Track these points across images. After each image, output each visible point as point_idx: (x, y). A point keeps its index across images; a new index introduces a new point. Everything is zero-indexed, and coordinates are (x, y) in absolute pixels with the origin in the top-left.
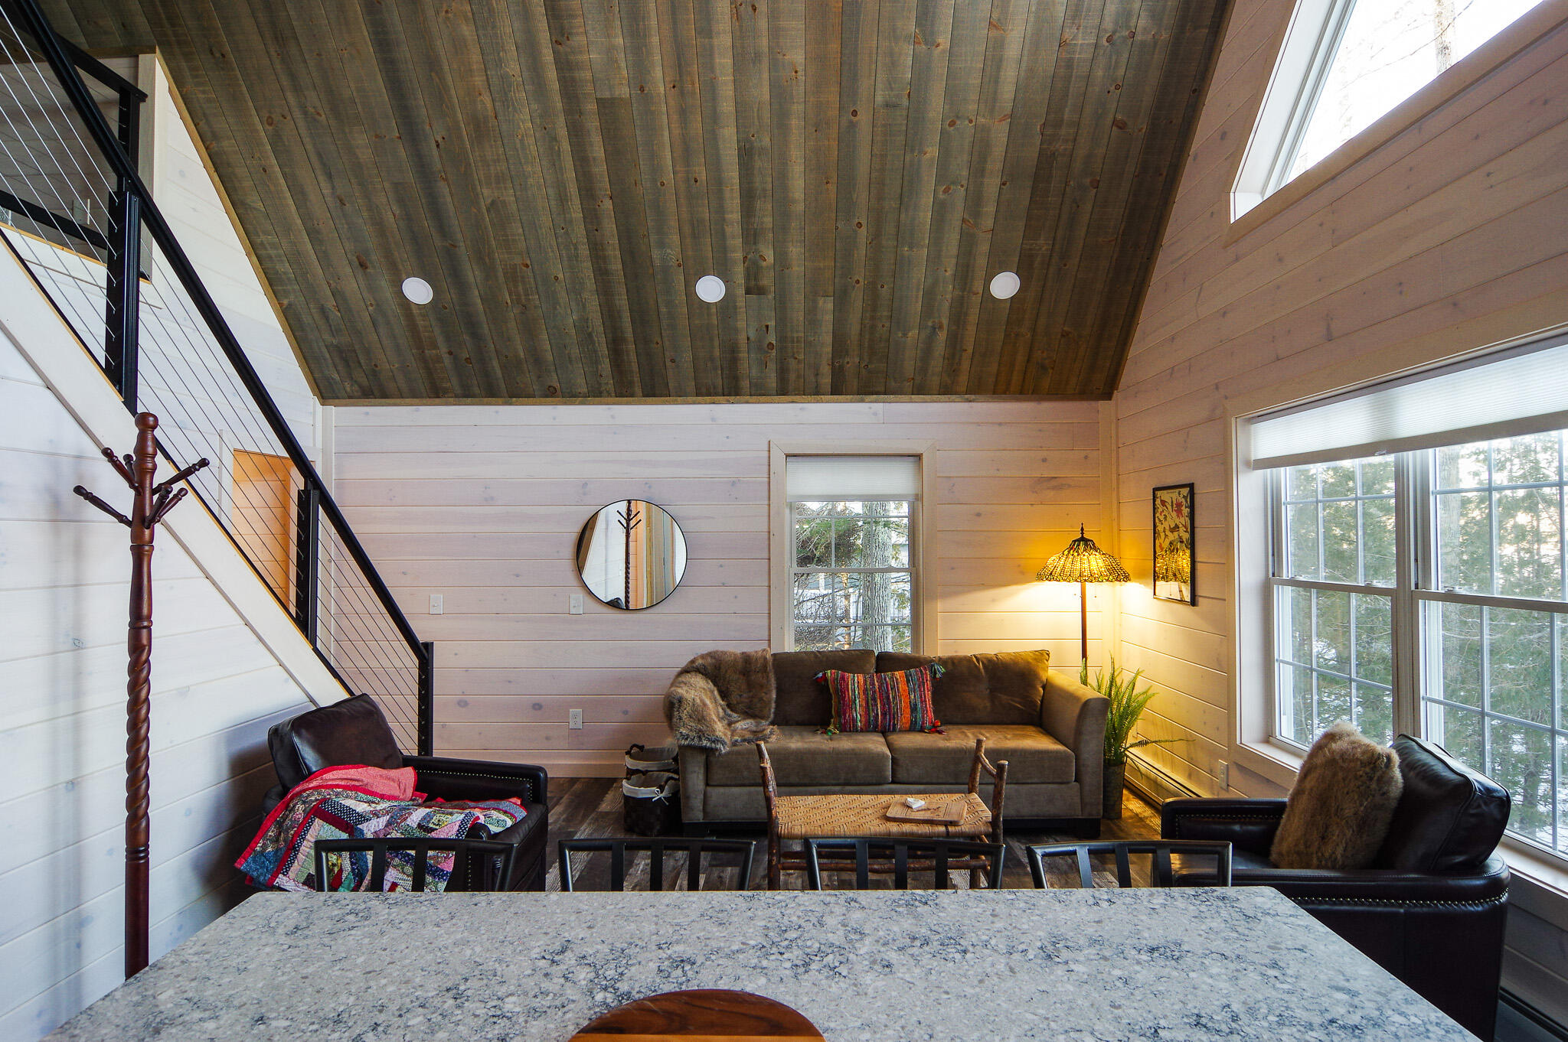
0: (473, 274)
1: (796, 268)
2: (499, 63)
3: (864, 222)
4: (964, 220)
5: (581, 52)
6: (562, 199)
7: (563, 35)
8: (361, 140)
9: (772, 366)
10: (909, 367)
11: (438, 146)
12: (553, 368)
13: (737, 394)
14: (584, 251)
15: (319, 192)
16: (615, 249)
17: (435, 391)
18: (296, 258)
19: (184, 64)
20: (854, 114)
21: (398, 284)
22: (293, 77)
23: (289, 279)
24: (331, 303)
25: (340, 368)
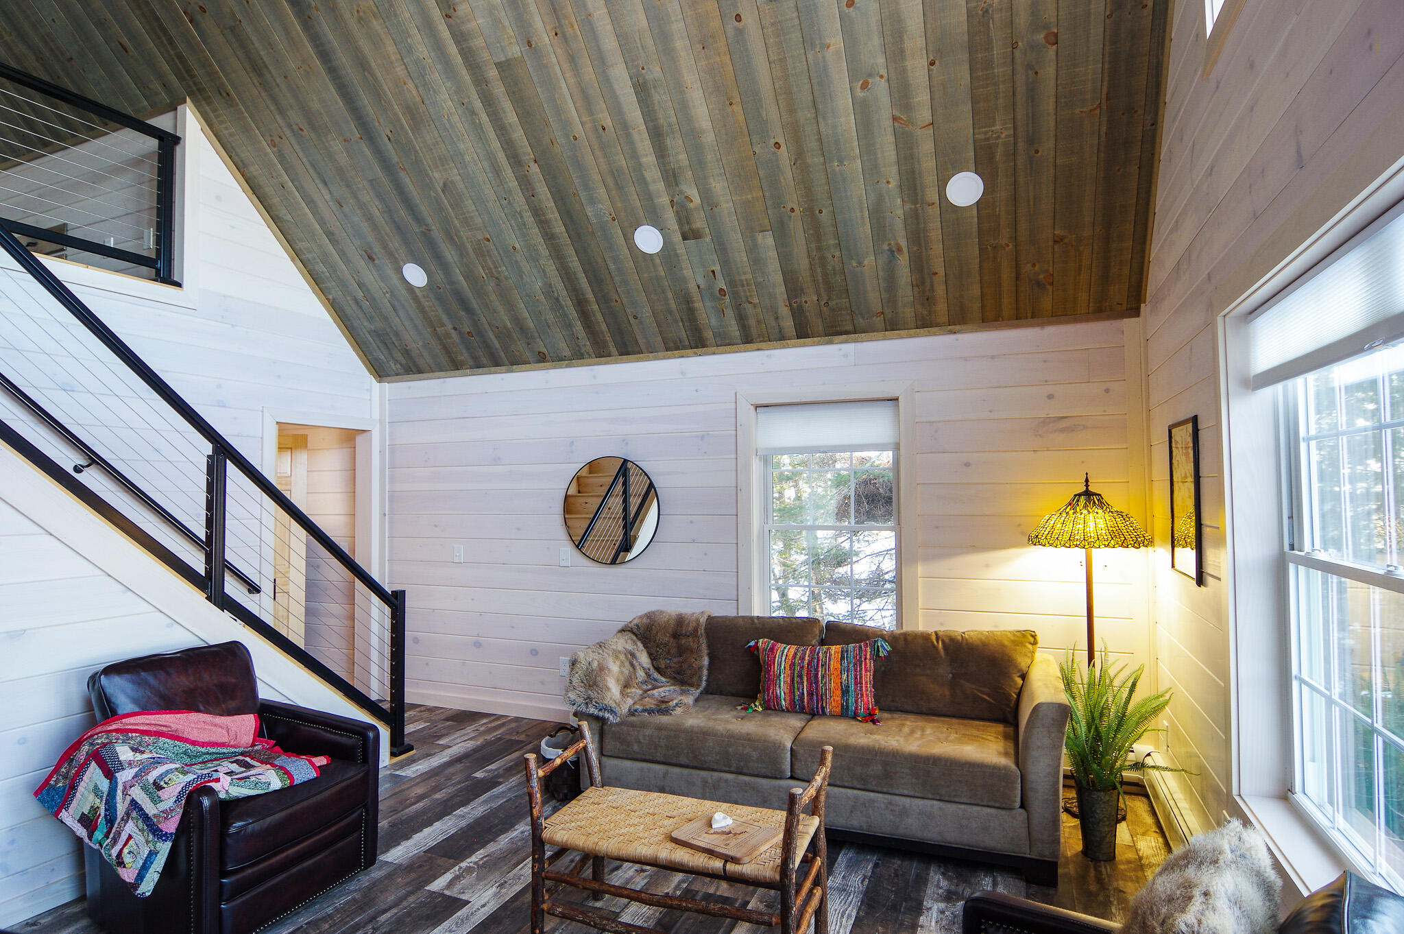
0: (450, 254)
1: (724, 205)
2: (410, 50)
3: (781, 141)
4: (895, 119)
5: (468, 20)
6: (496, 170)
7: (450, 7)
8: (336, 146)
9: (730, 313)
10: (874, 298)
11: (389, 139)
12: (536, 334)
13: (704, 346)
14: (529, 218)
15: (322, 197)
16: (553, 213)
17: (454, 365)
18: (325, 259)
19: (207, 108)
20: (738, 18)
21: (399, 271)
22: (275, 100)
23: (326, 277)
24: (360, 295)
25: (382, 349)
